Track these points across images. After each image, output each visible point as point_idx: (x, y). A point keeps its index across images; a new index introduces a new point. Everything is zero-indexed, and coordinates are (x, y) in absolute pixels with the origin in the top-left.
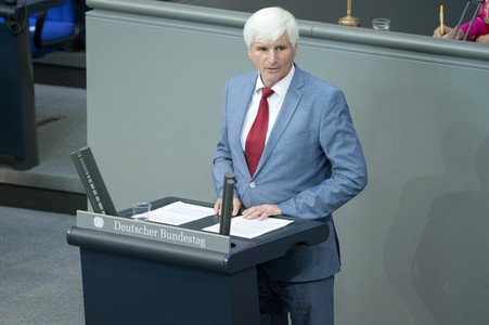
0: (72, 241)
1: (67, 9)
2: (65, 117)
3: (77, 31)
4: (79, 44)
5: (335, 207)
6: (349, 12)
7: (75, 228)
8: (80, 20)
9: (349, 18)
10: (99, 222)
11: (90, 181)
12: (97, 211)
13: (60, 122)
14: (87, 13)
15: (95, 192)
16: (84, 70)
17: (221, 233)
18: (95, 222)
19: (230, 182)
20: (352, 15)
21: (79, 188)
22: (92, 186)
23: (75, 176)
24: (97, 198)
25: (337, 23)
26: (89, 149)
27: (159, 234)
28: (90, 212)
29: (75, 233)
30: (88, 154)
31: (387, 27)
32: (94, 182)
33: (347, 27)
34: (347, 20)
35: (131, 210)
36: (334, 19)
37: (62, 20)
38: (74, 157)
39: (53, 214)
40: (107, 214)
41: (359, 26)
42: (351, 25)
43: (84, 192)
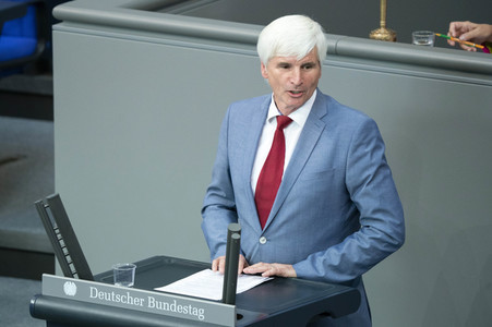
0: (37, 313)
1: (28, 21)
2: (25, 157)
3: (41, 49)
4: (44, 64)
5: (366, 267)
6: (382, 23)
7: (39, 296)
8: (44, 35)
9: (382, 30)
10: (70, 288)
11: (59, 236)
12: (68, 274)
13: (19, 163)
14: (54, 26)
15: (65, 251)
16: (51, 97)
17: (224, 301)
18: (66, 289)
19: (235, 236)
20: (386, 27)
21: (44, 245)
22: (62, 242)
23: (41, 231)
24: (68, 258)
25: (368, 38)
26: (58, 196)
27: (146, 303)
28: (59, 276)
29: (40, 302)
30: (56, 202)
31: (430, 42)
32: (64, 238)
33: (380, 42)
34: (381, 33)
35: (111, 272)
36: (364, 32)
37: (22, 35)
38: (40, 207)
39: (12, 279)
40: (80, 278)
41: (395, 40)
42: (386, 40)
43: (52, 251)
